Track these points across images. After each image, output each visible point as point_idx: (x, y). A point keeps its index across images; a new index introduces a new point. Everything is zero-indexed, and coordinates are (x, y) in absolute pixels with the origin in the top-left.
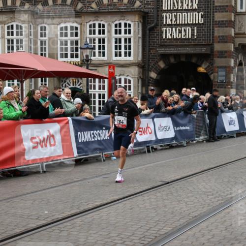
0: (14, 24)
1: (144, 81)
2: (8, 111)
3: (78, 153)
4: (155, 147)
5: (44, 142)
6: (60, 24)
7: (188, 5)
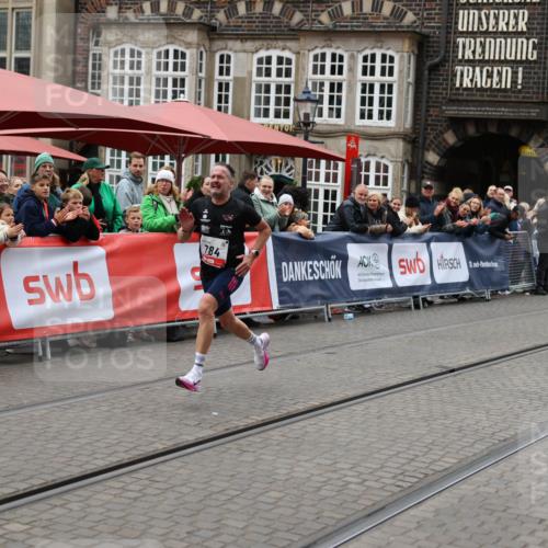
0: (171, 49)
1: (415, 169)
2: (151, 213)
3: (281, 302)
4: (429, 299)
6: (257, 51)
7: (507, 24)
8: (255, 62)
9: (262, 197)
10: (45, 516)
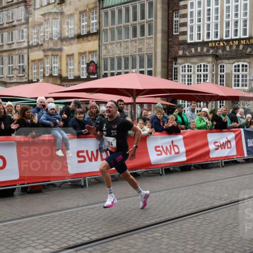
0: (202, 64)
2: (199, 122)
3: (248, 154)
5: (223, 146)
6: (234, 63)
8: (233, 67)
9: (240, 116)
10: (167, 231)
